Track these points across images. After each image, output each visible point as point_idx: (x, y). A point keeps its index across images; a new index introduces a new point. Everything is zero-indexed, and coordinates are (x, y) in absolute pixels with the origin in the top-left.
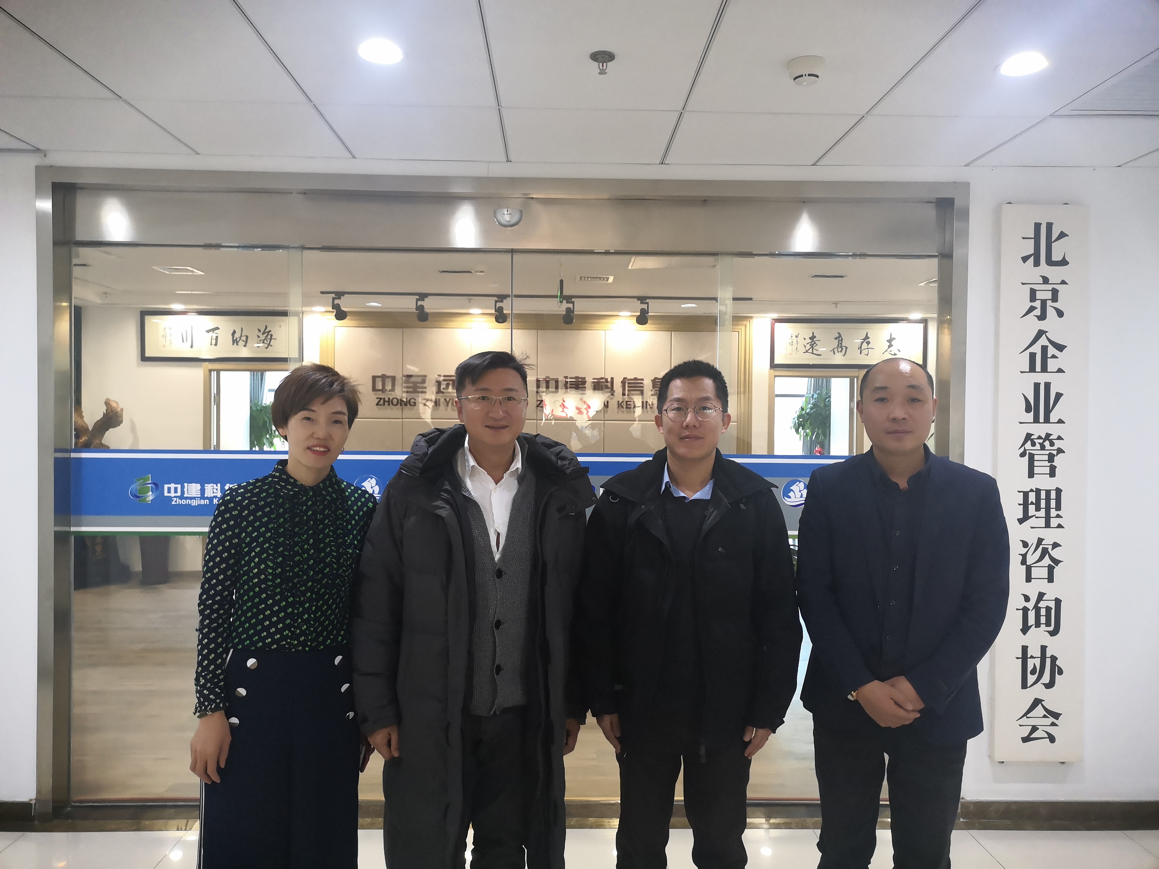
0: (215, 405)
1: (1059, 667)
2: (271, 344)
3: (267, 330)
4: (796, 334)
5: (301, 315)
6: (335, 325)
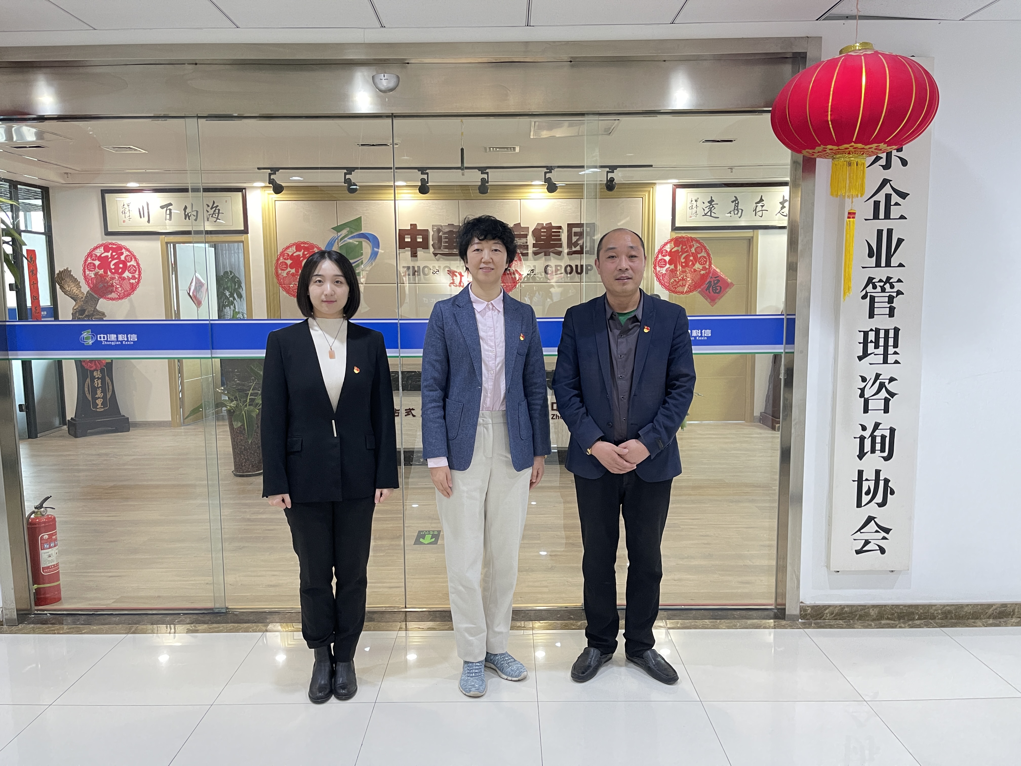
0: (173, 274)
1: (891, 489)
2: (219, 218)
3: (214, 206)
4: (696, 198)
5: (244, 190)
6: (275, 199)
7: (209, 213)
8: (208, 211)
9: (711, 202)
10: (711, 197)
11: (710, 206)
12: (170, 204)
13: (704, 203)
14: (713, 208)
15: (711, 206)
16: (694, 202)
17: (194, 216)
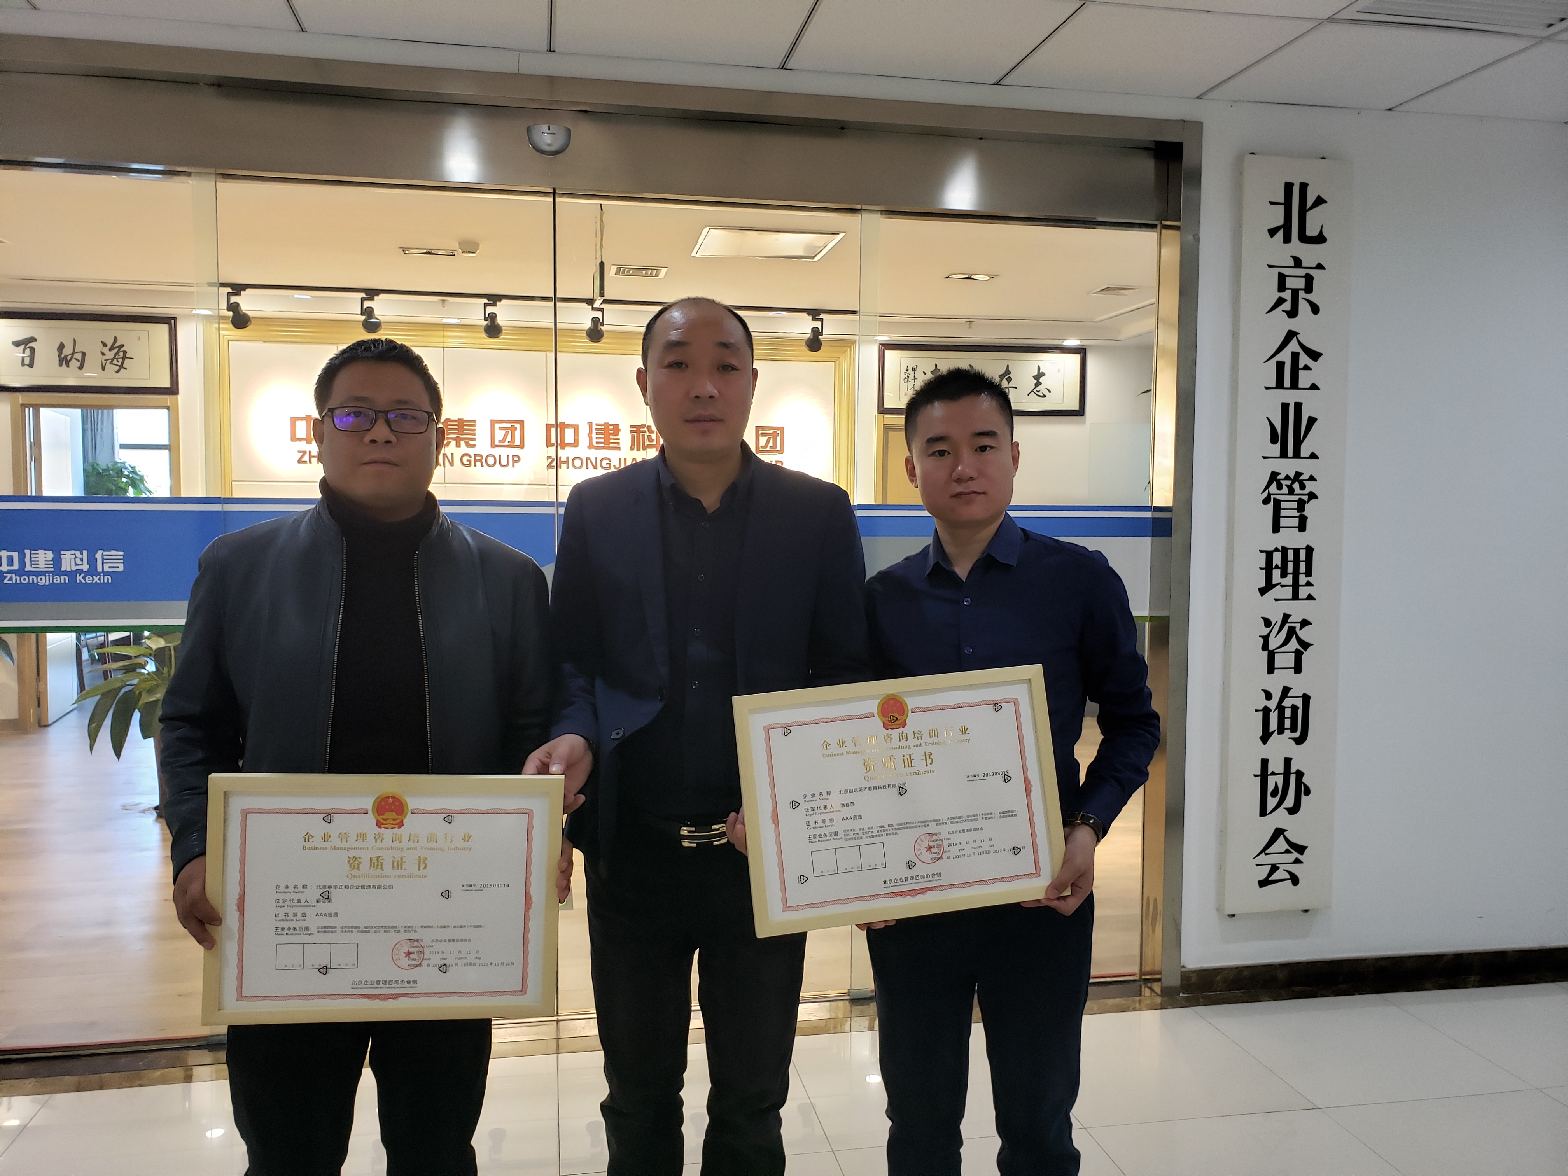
0: (32, 460)
1: (1305, 786)
2: (124, 366)
3: (117, 345)
4: (914, 366)
5: (173, 321)
6: (230, 338)
7: (106, 358)
8: (103, 354)
10: (936, 365)
12: (33, 340)
16: (910, 371)
17: (78, 361)
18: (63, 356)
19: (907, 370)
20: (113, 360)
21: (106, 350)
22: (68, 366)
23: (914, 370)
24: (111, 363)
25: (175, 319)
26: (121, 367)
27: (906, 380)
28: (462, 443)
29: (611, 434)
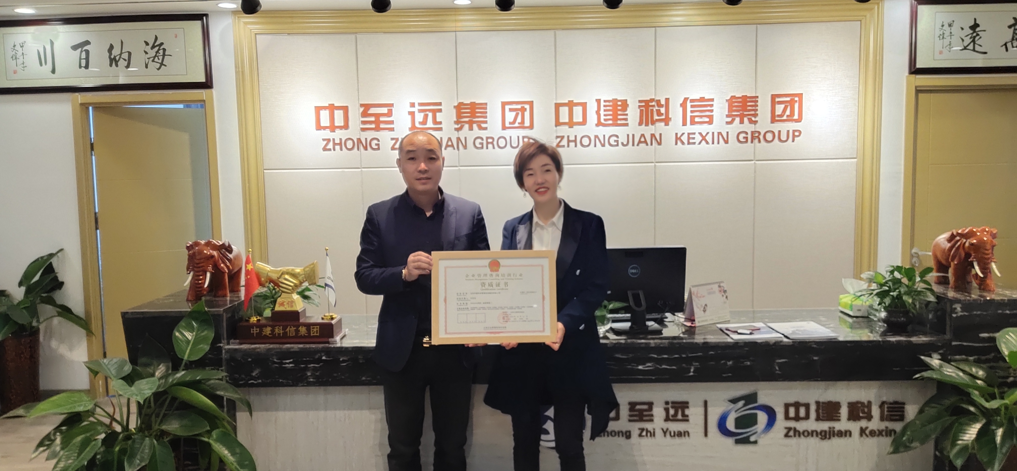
2: (164, 63)
3: (157, 43)
4: (950, 21)
5: (204, 18)
6: (256, 31)
7: (148, 56)
8: (146, 53)
9: (975, 27)
10: (975, 19)
11: (972, 34)
12: (87, 43)
13: (962, 29)
14: (978, 37)
15: (975, 34)
16: (946, 27)
17: (125, 60)
18: (112, 57)
19: (943, 26)
20: (154, 57)
21: (148, 49)
22: (117, 65)
23: (950, 25)
24: (153, 61)
25: (206, 15)
26: (162, 64)
27: (941, 37)
28: (475, 126)
29: (620, 110)
